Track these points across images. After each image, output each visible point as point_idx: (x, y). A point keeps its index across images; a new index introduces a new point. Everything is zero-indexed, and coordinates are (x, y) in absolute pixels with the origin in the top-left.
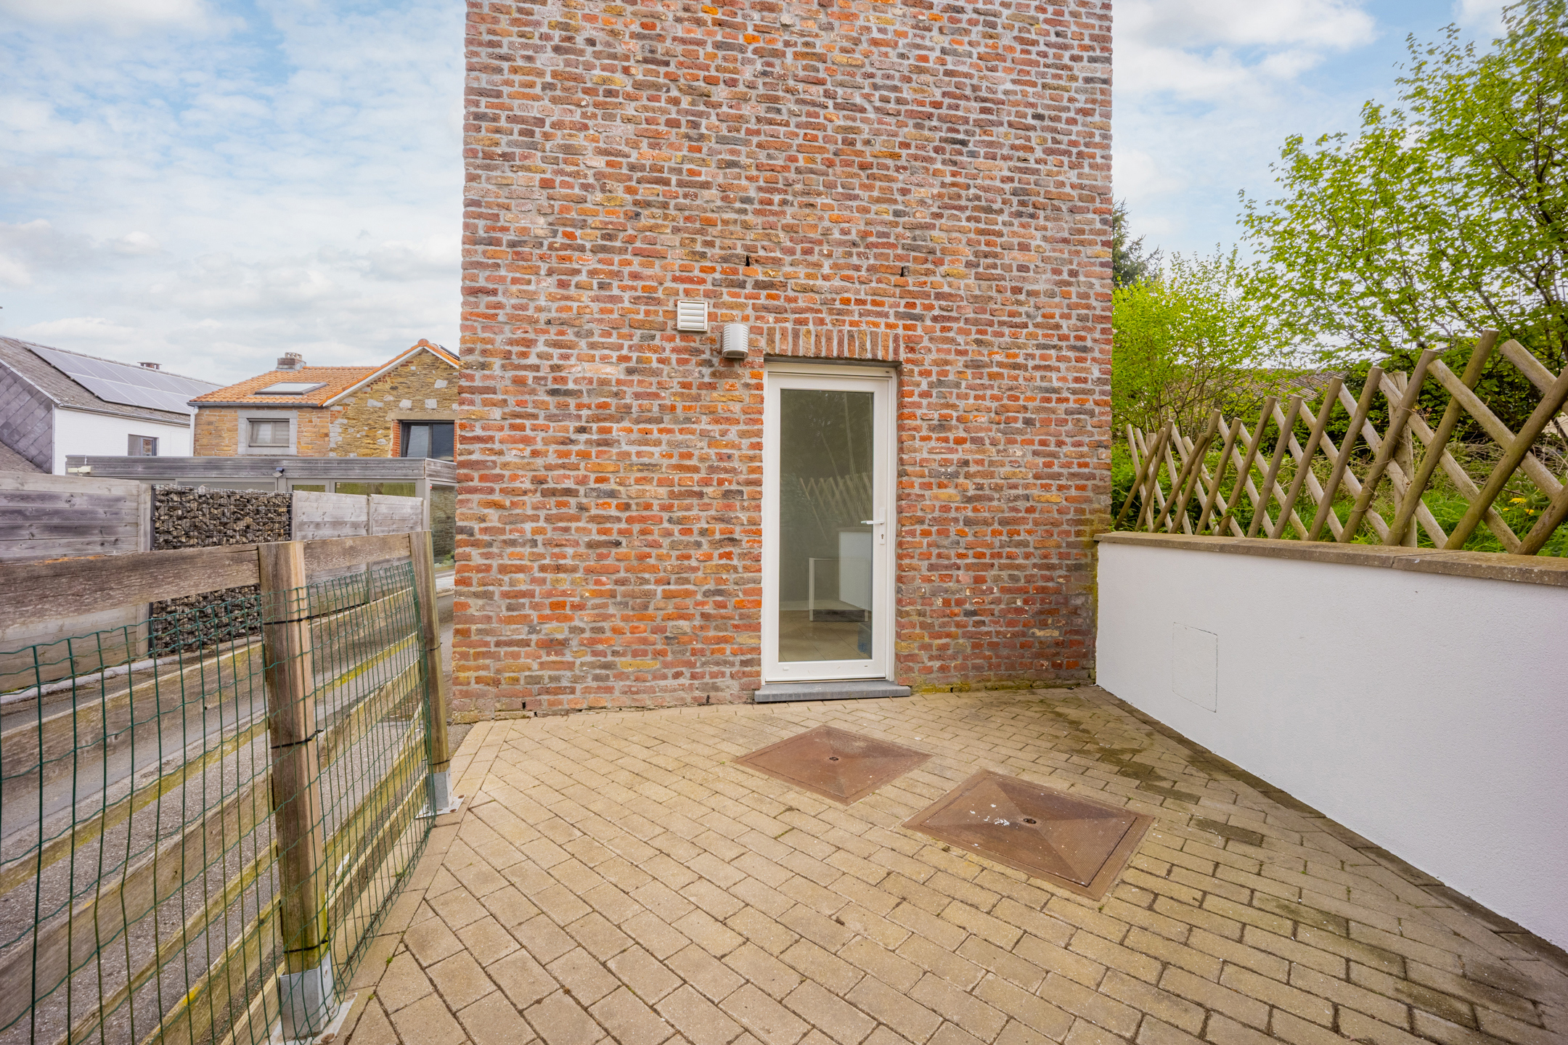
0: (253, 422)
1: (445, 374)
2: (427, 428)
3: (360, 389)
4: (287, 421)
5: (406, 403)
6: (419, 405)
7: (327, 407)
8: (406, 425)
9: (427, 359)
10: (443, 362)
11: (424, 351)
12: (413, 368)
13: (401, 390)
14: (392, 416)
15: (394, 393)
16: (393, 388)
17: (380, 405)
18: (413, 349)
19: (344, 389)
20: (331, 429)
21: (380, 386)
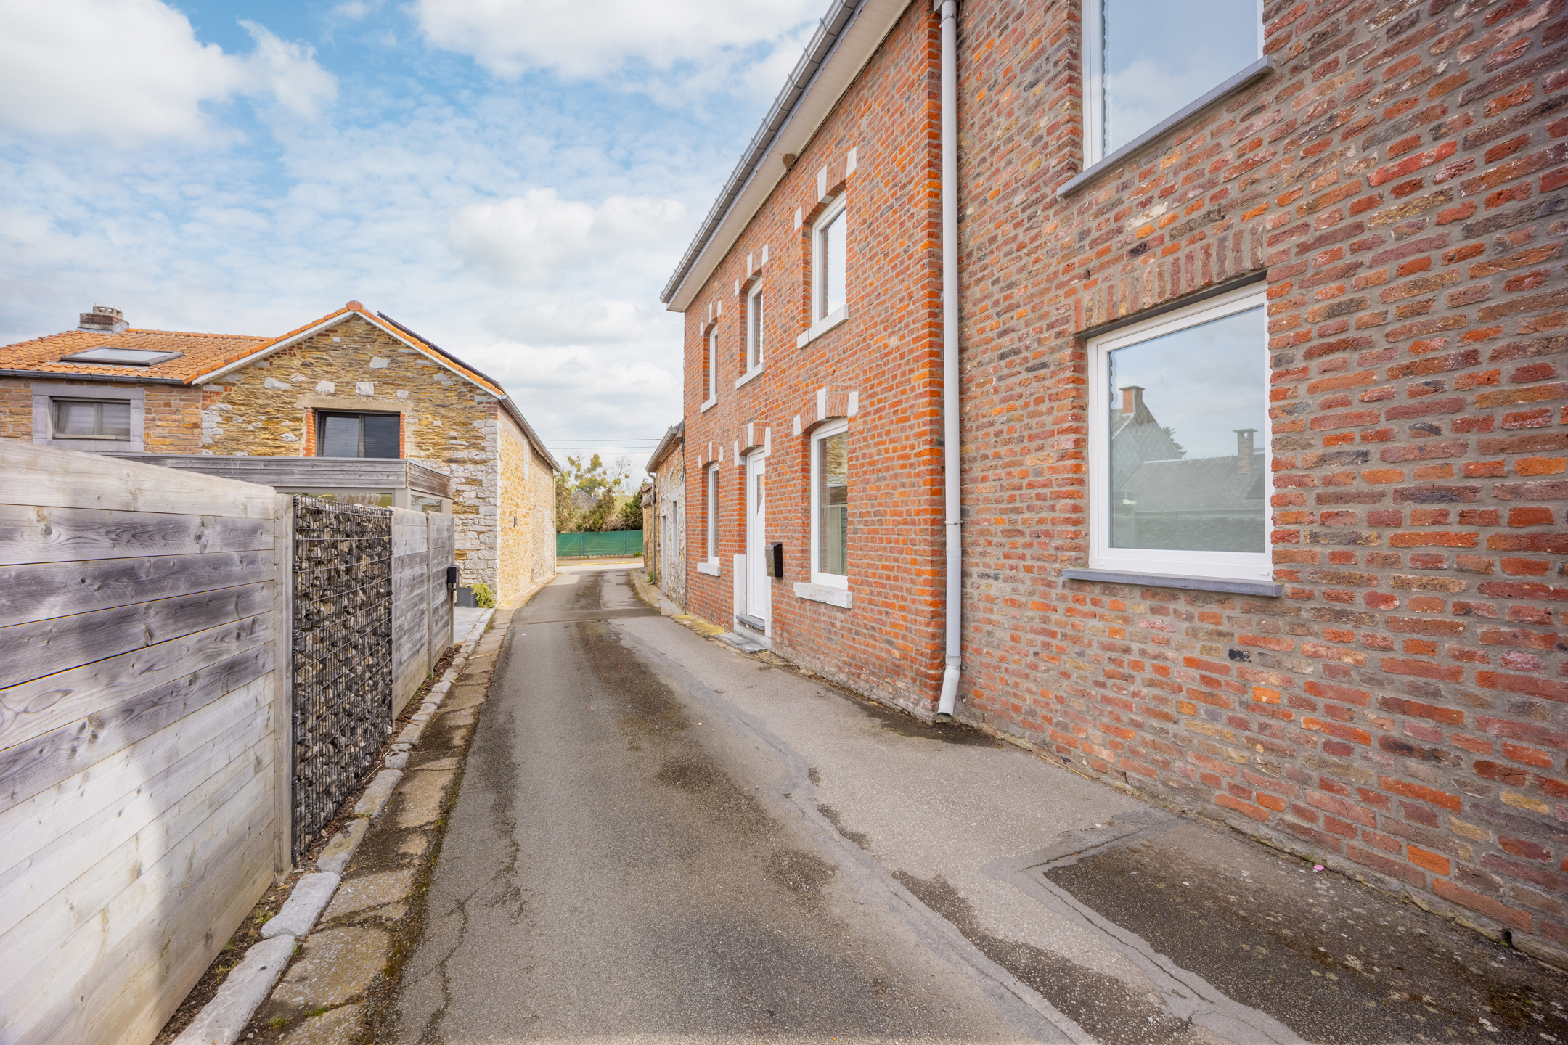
0: (58, 402)
1: (385, 351)
2: (357, 421)
3: (253, 364)
4: (126, 403)
5: (326, 386)
6: (345, 388)
7: (198, 387)
8: (322, 415)
9: (359, 329)
10: (382, 333)
11: (356, 317)
12: (337, 339)
13: (318, 369)
14: (306, 402)
15: (308, 371)
16: (305, 365)
17: (287, 386)
18: (338, 313)
19: (227, 362)
20: (205, 417)
21: (285, 360)
